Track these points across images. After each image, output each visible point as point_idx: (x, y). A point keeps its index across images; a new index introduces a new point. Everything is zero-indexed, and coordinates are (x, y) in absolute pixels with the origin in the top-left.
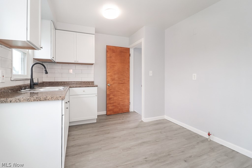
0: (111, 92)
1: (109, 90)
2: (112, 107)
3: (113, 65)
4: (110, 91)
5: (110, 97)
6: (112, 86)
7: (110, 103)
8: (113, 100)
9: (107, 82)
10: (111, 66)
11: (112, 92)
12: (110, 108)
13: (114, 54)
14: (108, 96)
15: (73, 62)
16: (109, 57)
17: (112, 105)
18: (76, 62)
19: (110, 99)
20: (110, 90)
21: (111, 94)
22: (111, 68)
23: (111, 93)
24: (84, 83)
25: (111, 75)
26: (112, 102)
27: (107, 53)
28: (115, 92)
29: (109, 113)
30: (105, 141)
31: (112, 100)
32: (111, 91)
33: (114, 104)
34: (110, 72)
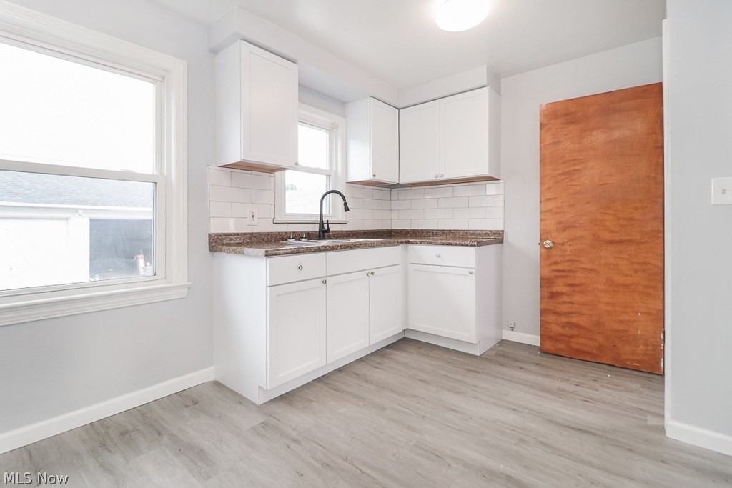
0: (559, 271)
1: (550, 265)
2: (563, 327)
3: (566, 170)
4: (555, 267)
5: (555, 289)
6: (564, 247)
7: (558, 314)
8: (570, 305)
9: (544, 236)
10: (560, 174)
11: (563, 271)
12: (556, 329)
13: (571, 127)
14: (545, 282)
15: (432, 178)
16: (549, 145)
17: (564, 319)
18: (438, 179)
19: (553, 295)
20: (556, 263)
21: (557, 277)
22: (557, 182)
23: (558, 274)
24: (473, 234)
25: (558, 208)
26: (563, 308)
27: (544, 130)
28: (578, 274)
29: (549, 346)
30: (419, 403)
31: (565, 302)
32: (560, 267)
33: (574, 319)
34: (555, 198)
